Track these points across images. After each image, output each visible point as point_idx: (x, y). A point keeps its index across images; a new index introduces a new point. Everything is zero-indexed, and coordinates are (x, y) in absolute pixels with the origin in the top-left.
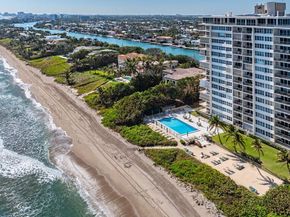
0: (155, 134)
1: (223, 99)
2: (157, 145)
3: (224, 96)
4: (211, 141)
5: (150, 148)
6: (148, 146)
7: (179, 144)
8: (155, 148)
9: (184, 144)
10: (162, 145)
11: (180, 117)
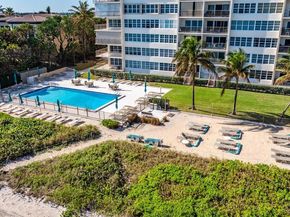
0: (24, 122)
1: (152, 31)
2: (41, 148)
3: (154, 24)
4: (168, 108)
5: (24, 163)
6: (14, 159)
7: (104, 130)
8: (40, 158)
9: (116, 127)
10: (57, 144)
11: (66, 83)
